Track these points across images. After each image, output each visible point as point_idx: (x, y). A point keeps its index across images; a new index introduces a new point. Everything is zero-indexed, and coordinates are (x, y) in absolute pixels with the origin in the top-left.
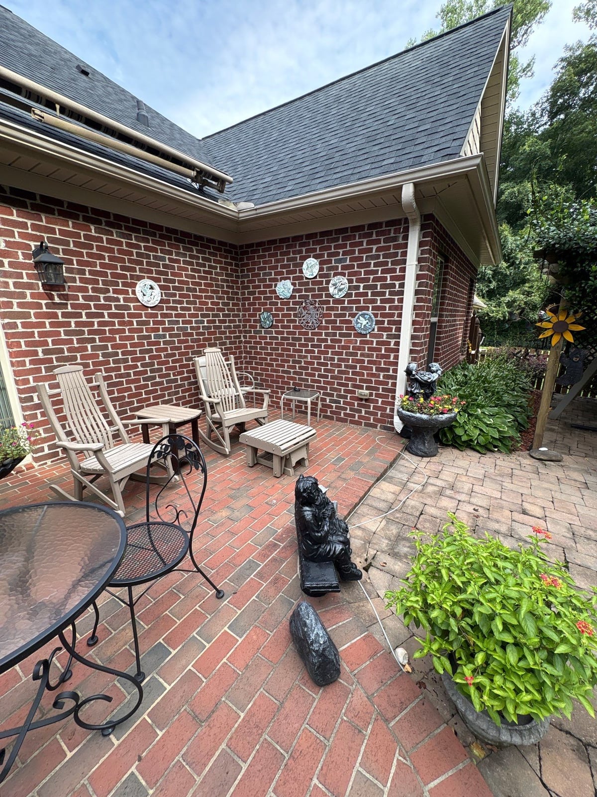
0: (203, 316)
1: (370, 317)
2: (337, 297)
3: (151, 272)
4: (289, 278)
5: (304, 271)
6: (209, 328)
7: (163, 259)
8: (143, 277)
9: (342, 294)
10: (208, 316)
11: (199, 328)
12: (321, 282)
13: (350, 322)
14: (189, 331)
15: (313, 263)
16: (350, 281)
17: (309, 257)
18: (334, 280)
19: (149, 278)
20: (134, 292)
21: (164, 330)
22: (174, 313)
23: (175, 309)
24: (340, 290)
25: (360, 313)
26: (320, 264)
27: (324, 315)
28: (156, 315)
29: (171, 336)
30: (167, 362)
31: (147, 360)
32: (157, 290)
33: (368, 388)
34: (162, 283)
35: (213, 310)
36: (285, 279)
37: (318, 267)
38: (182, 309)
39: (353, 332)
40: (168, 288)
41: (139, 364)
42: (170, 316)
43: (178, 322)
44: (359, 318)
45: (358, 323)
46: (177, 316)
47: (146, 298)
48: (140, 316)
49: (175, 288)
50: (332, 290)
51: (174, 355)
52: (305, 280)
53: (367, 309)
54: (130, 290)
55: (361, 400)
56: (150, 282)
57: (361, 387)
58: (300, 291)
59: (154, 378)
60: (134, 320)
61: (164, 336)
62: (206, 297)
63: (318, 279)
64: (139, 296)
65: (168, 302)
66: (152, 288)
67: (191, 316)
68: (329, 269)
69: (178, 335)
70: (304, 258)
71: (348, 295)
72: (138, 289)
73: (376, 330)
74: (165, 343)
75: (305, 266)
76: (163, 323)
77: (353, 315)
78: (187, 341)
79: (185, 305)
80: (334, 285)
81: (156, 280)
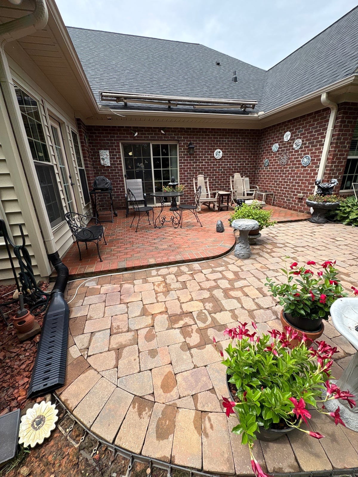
0: (238, 162)
1: (309, 158)
2: (296, 149)
3: (220, 146)
4: (278, 142)
5: (284, 138)
6: (240, 167)
7: (225, 141)
8: (217, 149)
9: (299, 147)
10: (241, 162)
11: (236, 167)
12: (290, 143)
13: (300, 161)
14: (231, 168)
15: (288, 134)
16: (303, 141)
17: (288, 131)
18: (296, 141)
19: (219, 149)
20: (213, 154)
21: (222, 167)
22: (226, 161)
23: (227, 159)
24: (298, 146)
25: (305, 156)
26: (291, 134)
27: (289, 159)
28: (219, 162)
29: (224, 170)
30: (221, 179)
31: (214, 178)
32: (221, 153)
33: (303, 193)
34: (224, 150)
35: (243, 159)
36: (276, 143)
37: (290, 136)
38: (230, 159)
39: (300, 166)
40: (225, 152)
41: (211, 179)
42: (225, 162)
43: (227, 165)
44: (304, 159)
45: (303, 161)
46: (227, 162)
47: (217, 156)
48: (214, 162)
49: (228, 152)
50: (294, 146)
51: (224, 177)
52: (284, 143)
53: (308, 154)
54: (212, 154)
55: (299, 198)
56: (219, 150)
57: (300, 193)
58: (281, 148)
59: (216, 185)
60: (212, 164)
61: (222, 170)
62: (241, 154)
63: (290, 141)
64: (215, 155)
65: (225, 157)
66: (220, 152)
67: (233, 162)
68: (295, 136)
69: (227, 170)
70: (285, 132)
71: (301, 148)
72: (215, 153)
73: (311, 164)
74: (221, 172)
75: (285, 136)
76: (222, 165)
77: (301, 158)
78: (230, 172)
79: (231, 158)
80: (295, 143)
81: (221, 149)
